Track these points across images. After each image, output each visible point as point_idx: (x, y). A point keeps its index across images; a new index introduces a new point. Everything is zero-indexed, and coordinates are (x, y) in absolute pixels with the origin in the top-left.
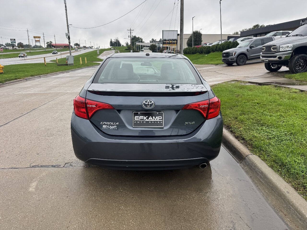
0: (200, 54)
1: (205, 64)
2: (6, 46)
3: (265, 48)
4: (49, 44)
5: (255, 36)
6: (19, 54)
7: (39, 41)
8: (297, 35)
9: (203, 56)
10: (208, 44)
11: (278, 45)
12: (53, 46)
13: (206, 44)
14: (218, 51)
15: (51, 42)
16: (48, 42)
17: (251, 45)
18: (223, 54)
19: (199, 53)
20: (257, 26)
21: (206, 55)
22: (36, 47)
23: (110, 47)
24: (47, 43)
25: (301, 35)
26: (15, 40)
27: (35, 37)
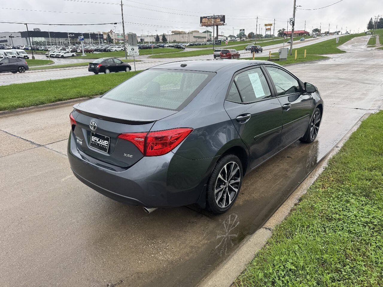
2: (237, 38)
4: (280, 32)
6: (247, 46)
7: (270, 29)
12: (285, 34)
15: (284, 29)
16: (281, 30)
22: (267, 36)
23: (367, 30)
24: (279, 31)
26: (244, 30)
27: (266, 25)
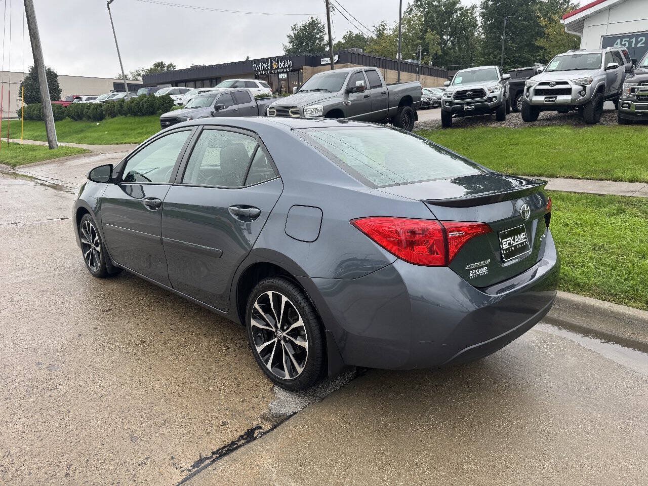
0: (76, 120)
1: (117, 144)
3: (275, 111)
5: (174, 85)
8: (318, 90)
9: (90, 127)
10: (84, 98)
11: (300, 106)
13: (80, 99)
14: (126, 115)
17: (216, 104)
18: (161, 121)
19: (72, 118)
20: (160, 65)
21: (98, 124)
25: (326, 91)
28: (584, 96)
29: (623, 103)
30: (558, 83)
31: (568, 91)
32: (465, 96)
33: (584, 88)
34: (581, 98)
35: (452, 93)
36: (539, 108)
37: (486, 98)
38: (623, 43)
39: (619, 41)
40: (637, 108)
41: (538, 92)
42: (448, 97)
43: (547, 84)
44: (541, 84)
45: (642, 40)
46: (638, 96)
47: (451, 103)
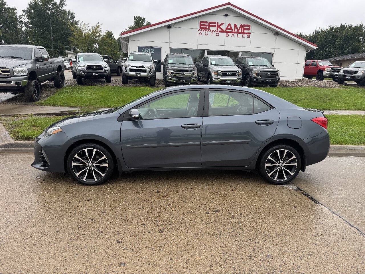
8: (13, 57)
11: (9, 67)
25: (20, 58)
28: (151, 73)
29: (168, 78)
30: (140, 67)
31: (145, 71)
32: (92, 68)
33: (151, 70)
34: (150, 75)
35: (84, 67)
36: (131, 77)
37: (103, 70)
38: (146, 50)
39: (144, 49)
40: (174, 80)
41: (131, 70)
42: (82, 68)
43: (135, 66)
44: (132, 66)
45: (152, 50)
46: (174, 75)
47: (84, 72)
